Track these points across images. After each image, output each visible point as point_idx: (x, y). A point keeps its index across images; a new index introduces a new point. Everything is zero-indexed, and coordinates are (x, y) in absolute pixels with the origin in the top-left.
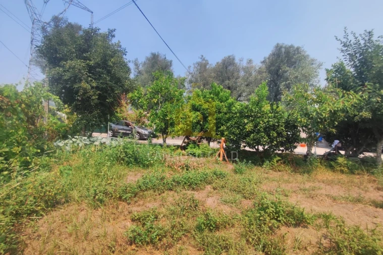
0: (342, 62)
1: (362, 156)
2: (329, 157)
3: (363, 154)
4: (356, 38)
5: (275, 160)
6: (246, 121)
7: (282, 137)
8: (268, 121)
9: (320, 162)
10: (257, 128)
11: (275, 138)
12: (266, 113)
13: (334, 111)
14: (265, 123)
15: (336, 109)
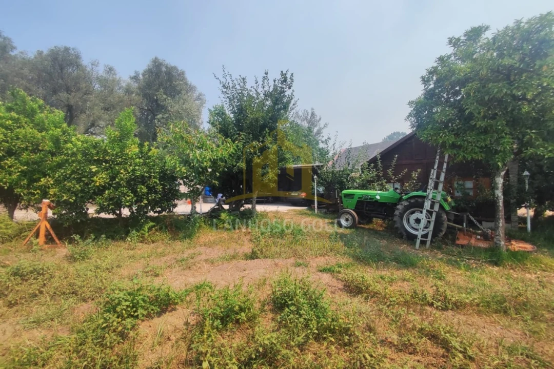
0: (223, 105)
1: (242, 208)
2: (213, 214)
3: (244, 207)
4: (233, 81)
5: (146, 228)
6: (94, 168)
7: (156, 192)
8: (134, 170)
9: (204, 222)
10: (115, 180)
11: (144, 195)
12: (132, 158)
13: (214, 159)
14: (129, 173)
15: (216, 158)
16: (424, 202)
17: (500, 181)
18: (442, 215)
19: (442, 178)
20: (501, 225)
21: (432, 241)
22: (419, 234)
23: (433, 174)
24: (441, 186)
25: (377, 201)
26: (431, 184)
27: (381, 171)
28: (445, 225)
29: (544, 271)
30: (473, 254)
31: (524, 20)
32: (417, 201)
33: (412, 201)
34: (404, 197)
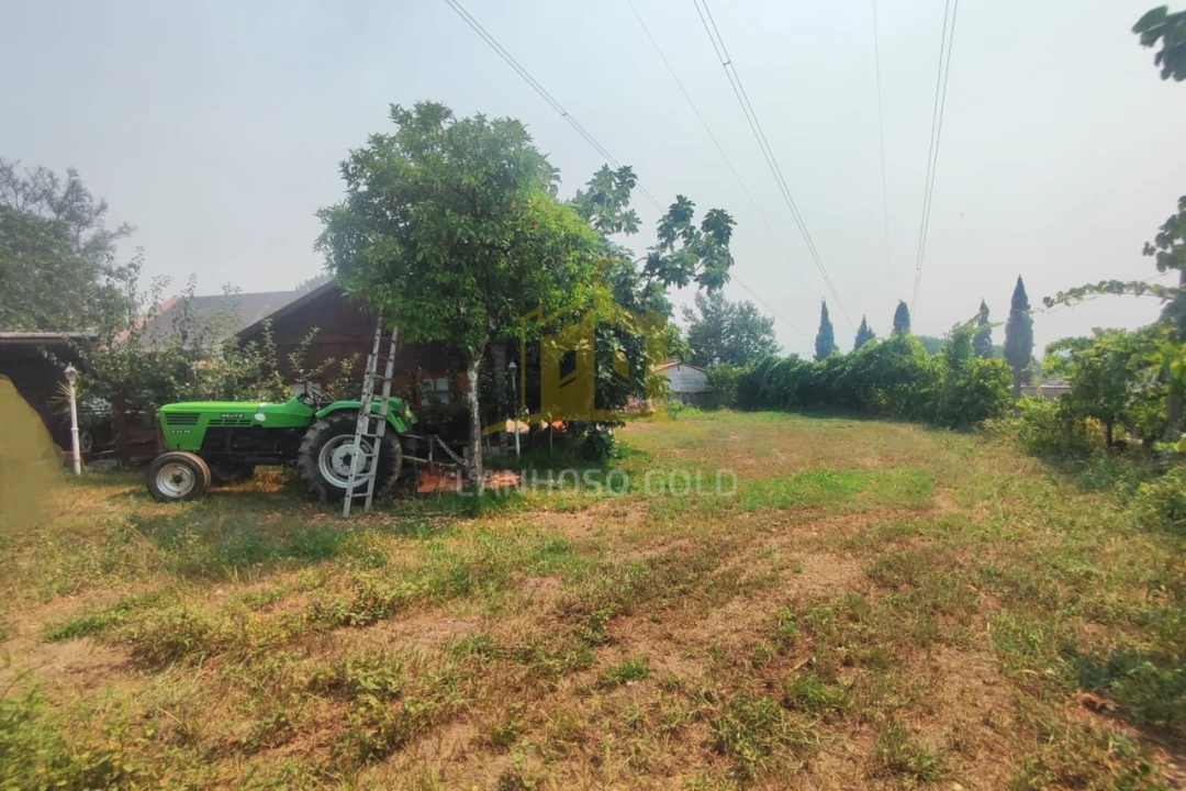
16: (356, 421)
17: (473, 376)
18: (393, 443)
19: (389, 373)
20: (477, 449)
21: (375, 496)
22: (349, 485)
23: (372, 365)
24: (387, 388)
25: (258, 427)
26: (368, 384)
27: (273, 356)
28: (399, 462)
29: (528, 511)
30: (440, 507)
31: (489, 119)
32: (345, 419)
33: (336, 420)
34: (320, 413)
